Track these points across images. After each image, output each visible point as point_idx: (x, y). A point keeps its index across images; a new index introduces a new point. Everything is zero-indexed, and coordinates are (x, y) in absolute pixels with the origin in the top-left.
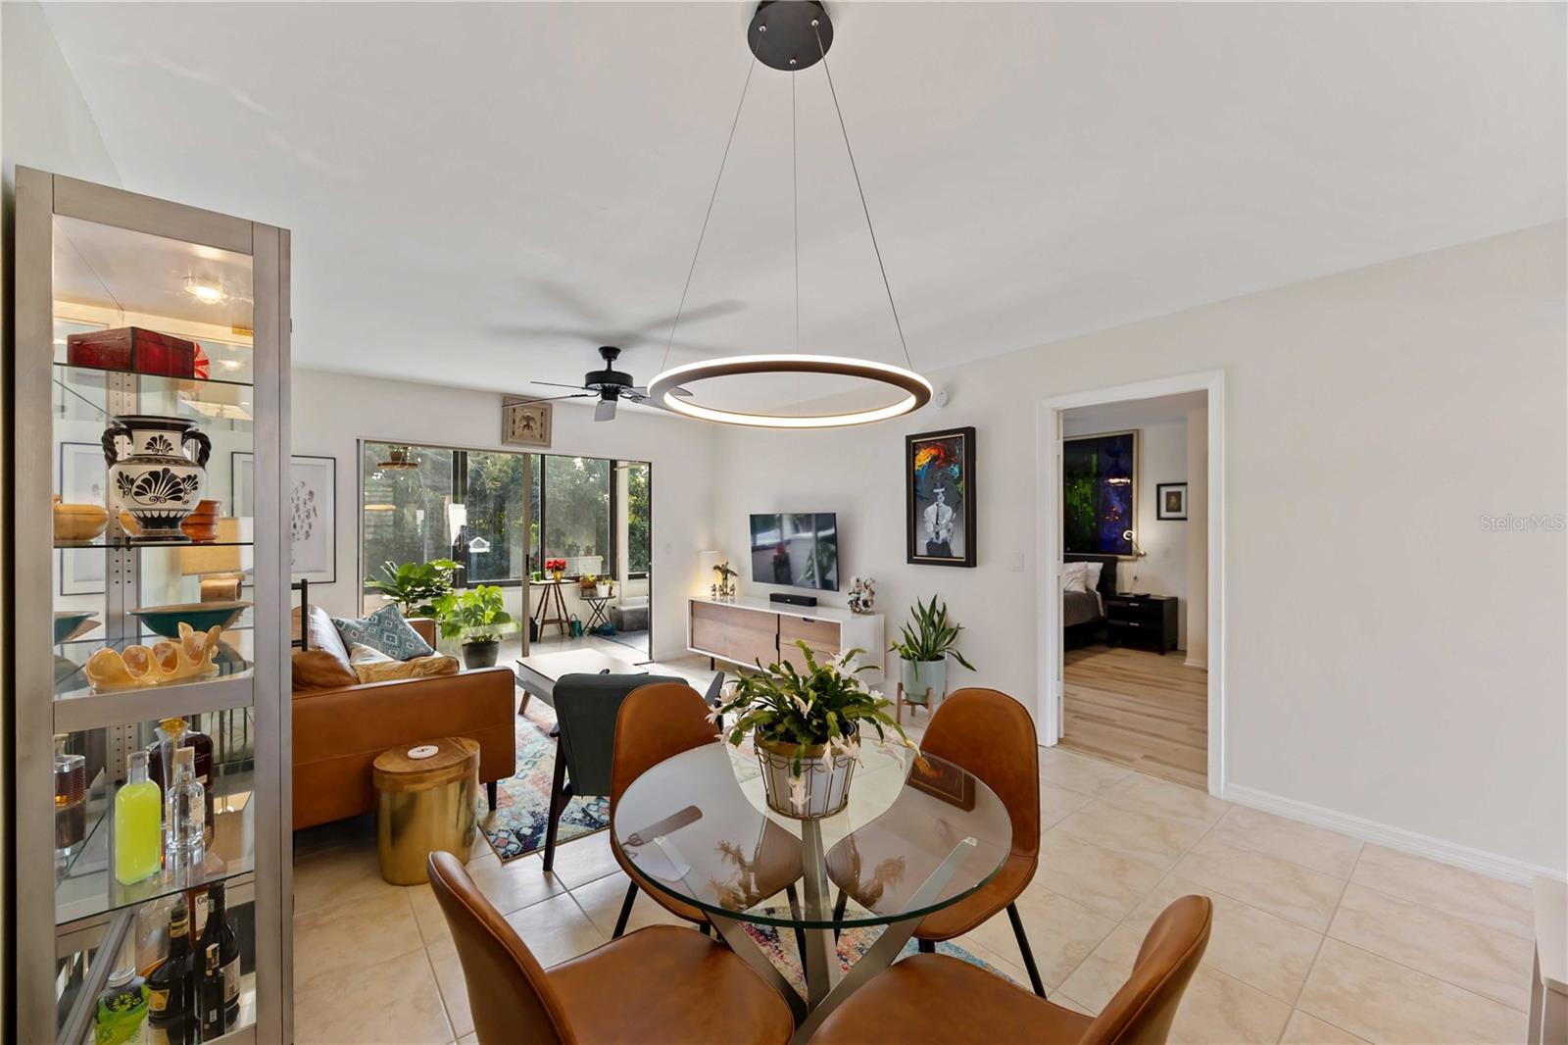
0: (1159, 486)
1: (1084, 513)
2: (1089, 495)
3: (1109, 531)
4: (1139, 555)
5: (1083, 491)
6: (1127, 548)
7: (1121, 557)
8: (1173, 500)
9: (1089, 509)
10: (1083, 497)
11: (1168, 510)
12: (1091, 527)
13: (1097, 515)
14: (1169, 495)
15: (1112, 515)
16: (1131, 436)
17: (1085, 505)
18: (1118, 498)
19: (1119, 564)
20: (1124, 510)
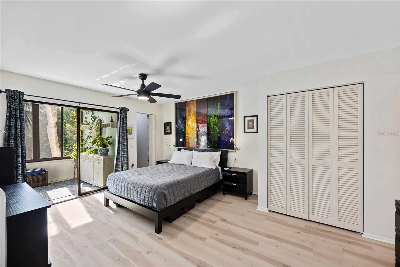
0: (245, 117)
1: (215, 130)
2: (217, 122)
3: (224, 138)
4: (237, 149)
5: (214, 120)
6: (231, 146)
7: (229, 150)
8: (251, 123)
9: (217, 128)
10: (214, 123)
11: (248, 128)
12: (217, 136)
13: (220, 131)
14: (249, 121)
15: (226, 131)
16: (233, 94)
17: (215, 127)
18: (228, 123)
19: (229, 153)
20: (231, 129)
